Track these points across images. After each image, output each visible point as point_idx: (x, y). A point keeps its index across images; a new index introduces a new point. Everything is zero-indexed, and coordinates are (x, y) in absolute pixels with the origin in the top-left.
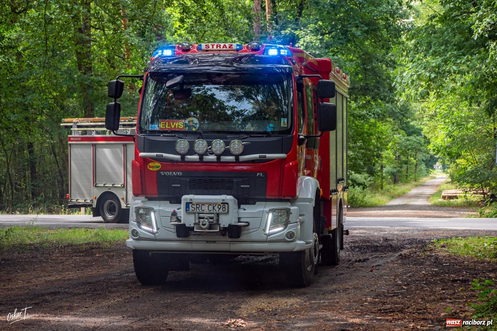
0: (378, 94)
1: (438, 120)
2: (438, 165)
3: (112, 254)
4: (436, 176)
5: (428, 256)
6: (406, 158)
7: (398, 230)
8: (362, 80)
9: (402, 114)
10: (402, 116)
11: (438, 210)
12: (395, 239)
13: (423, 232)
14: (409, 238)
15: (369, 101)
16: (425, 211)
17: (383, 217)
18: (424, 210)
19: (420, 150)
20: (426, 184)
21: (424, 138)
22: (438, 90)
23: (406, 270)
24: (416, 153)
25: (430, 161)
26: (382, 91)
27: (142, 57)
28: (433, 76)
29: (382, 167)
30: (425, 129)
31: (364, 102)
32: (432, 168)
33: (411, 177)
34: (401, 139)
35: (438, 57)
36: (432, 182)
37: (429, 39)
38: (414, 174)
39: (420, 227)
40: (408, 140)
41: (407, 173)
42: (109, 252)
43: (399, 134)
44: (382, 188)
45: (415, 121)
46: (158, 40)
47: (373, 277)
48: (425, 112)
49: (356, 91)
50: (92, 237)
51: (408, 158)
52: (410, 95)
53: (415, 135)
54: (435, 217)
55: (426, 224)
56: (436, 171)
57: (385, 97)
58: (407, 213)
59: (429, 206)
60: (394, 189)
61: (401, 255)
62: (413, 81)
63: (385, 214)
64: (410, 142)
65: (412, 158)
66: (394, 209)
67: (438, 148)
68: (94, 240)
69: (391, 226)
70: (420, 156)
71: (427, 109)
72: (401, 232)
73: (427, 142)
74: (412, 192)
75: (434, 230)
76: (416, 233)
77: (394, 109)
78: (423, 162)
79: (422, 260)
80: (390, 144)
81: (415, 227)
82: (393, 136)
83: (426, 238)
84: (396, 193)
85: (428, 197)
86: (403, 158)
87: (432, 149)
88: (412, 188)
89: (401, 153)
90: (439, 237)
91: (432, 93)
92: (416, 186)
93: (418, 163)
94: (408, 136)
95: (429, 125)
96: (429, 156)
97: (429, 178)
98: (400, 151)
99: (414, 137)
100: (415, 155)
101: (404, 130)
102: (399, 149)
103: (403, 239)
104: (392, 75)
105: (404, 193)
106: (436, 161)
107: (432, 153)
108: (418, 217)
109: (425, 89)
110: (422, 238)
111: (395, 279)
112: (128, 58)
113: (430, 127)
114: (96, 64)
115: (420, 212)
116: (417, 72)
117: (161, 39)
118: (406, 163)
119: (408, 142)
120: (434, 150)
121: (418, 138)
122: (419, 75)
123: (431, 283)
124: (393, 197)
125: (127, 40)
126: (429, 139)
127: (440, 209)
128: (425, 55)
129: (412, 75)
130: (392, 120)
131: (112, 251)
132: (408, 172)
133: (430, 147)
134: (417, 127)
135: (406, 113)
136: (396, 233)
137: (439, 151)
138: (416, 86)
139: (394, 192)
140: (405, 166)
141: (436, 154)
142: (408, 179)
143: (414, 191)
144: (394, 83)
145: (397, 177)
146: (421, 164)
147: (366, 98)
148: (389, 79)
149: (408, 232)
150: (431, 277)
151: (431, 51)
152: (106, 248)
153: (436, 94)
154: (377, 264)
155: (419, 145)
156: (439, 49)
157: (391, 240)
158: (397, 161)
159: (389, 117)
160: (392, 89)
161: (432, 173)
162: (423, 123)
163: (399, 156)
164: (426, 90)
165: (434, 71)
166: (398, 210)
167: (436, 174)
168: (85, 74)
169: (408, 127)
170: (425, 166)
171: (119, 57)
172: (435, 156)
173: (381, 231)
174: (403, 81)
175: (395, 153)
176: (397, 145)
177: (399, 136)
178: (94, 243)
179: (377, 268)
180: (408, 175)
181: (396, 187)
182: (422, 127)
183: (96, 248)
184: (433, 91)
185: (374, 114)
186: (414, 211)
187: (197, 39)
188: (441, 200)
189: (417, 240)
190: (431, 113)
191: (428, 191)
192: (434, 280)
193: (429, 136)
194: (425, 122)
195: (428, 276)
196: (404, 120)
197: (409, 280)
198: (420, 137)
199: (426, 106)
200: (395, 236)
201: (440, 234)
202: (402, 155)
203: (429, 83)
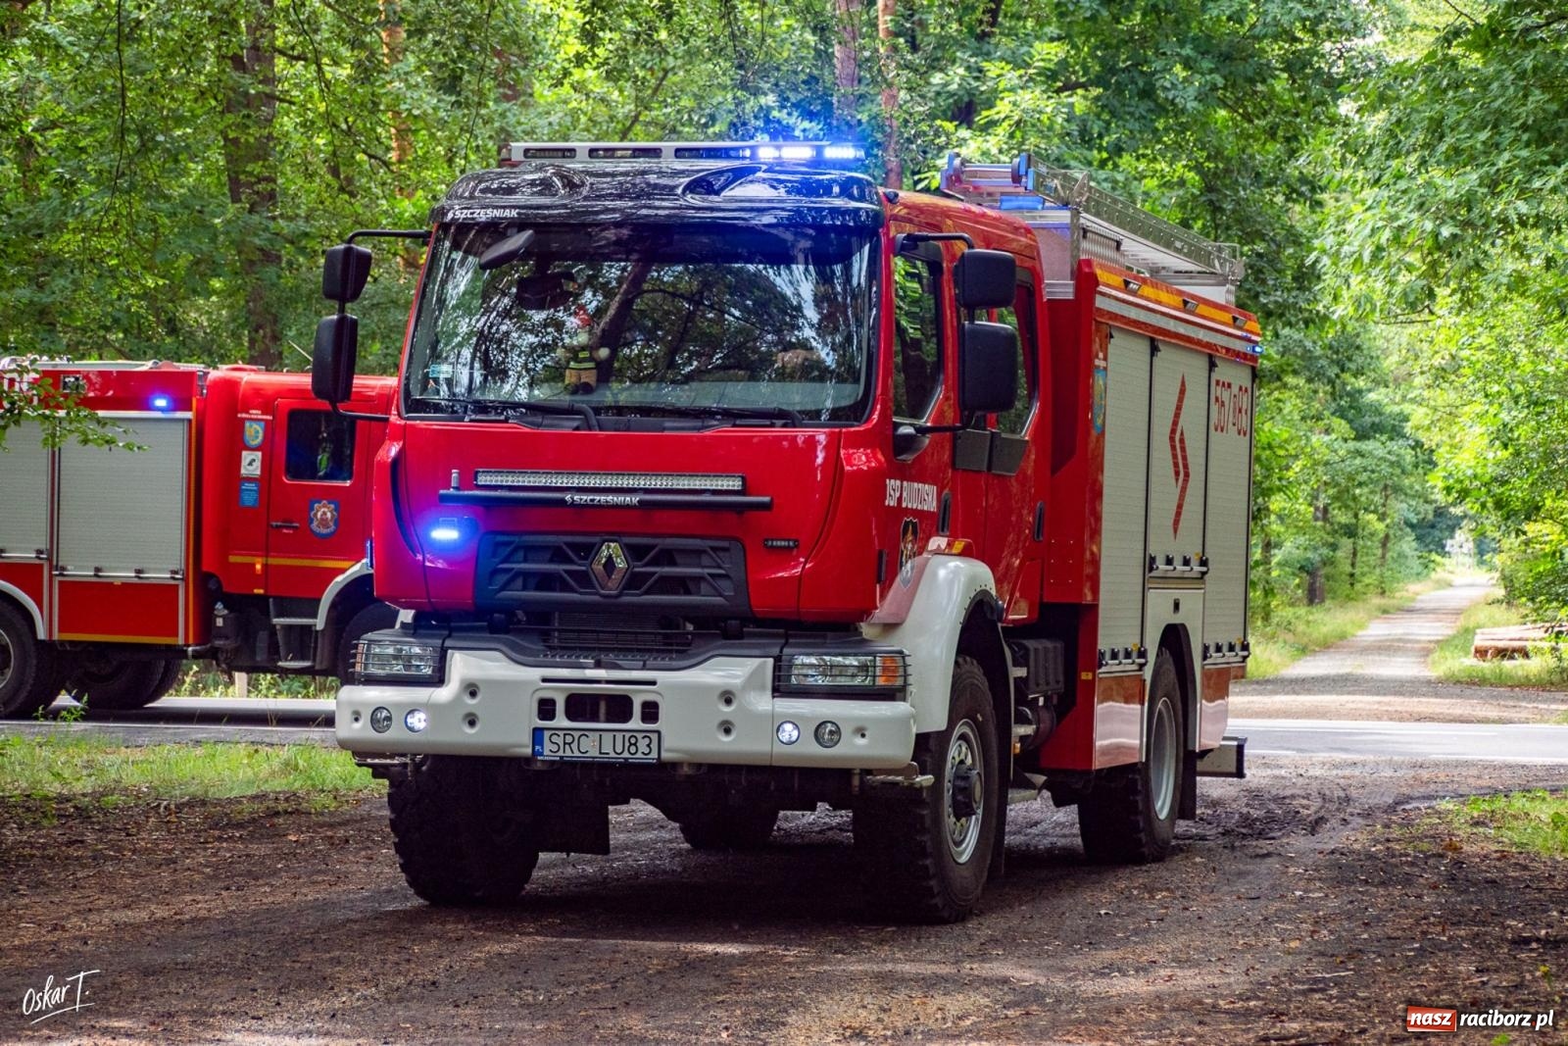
0: (1257, 297)
1: (1463, 386)
2: (1461, 541)
3: (341, 833)
4: (1452, 577)
6: (1350, 514)
7: (1324, 764)
9: (1338, 363)
10: (1336, 370)
11: (1459, 696)
12: (1314, 794)
13: (1412, 773)
16: (1415, 699)
17: (1270, 717)
18: (1413, 694)
19: (1398, 490)
20: (1418, 605)
21: (1413, 448)
22: (1465, 283)
23: (1352, 902)
24: (1387, 497)
25: (1433, 526)
26: (1271, 282)
27: (450, 161)
28: (1446, 232)
29: (1268, 546)
30: (1419, 415)
32: (1441, 548)
33: (1367, 581)
34: (1335, 451)
35: (1469, 168)
36: (1441, 600)
37: (1437, 107)
38: (1378, 571)
39: (1400, 754)
40: (1360, 454)
41: (1353, 565)
42: (331, 826)
43: (1327, 432)
44: (1266, 618)
45: (1383, 390)
46: (507, 98)
47: (1240, 925)
48: (1417, 357)
50: (273, 774)
51: (1356, 516)
52: (1369, 299)
53: (1384, 438)
54: (1451, 721)
55: (1418, 743)
56: (1453, 560)
57: (1282, 306)
58: (1353, 706)
59: (1429, 682)
60: (1308, 622)
62: (1379, 248)
63: (1278, 706)
64: (1365, 462)
65: (1372, 517)
66: (1309, 692)
67: (1461, 482)
68: (279, 784)
69: (1299, 750)
70: (1400, 509)
71: (1425, 346)
72: (1335, 772)
73: (1425, 462)
74: (1369, 632)
75: (1447, 764)
76: (1389, 773)
77: (1311, 346)
78: (1408, 530)
79: (1407, 869)
80: (1297, 466)
81: (1383, 752)
82: (1308, 439)
83: (1422, 791)
84: (1315, 635)
85: (1425, 652)
86: (1342, 517)
87: (1441, 485)
88: (1371, 618)
89: (1335, 498)
90: (1464, 790)
91: (1441, 292)
92: (1385, 612)
93: (1391, 532)
94: (1357, 438)
95: (1432, 403)
96: (1430, 508)
97: (1430, 584)
98: (1331, 492)
99: (1378, 444)
100: (1384, 505)
101: (1342, 417)
102: (1326, 483)
103: (1342, 794)
104: (1303, 229)
105: (1343, 637)
106: (1453, 525)
107: (1440, 498)
108: (1391, 719)
109: (1419, 277)
110: (1405, 790)
111: (1314, 932)
112: (400, 161)
113: (1435, 409)
114: (289, 180)
115: (1397, 703)
116: (1394, 217)
117: (515, 97)
118: (1351, 531)
119: (1358, 461)
120: (1448, 490)
121: (1393, 446)
122: (1401, 228)
123: (1438, 947)
124: (1304, 651)
125: (398, 98)
126: (1432, 451)
127: (1468, 692)
128: (1423, 162)
129: (1374, 231)
130: (1302, 382)
131: (345, 823)
132: (1358, 565)
133: (1436, 480)
134: (1388, 410)
135: (1350, 359)
136: (1317, 772)
137: (1464, 494)
138: (1389, 266)
139: (1308, 631)
140: (1346, 543)
142: (1358, 587)
143: (1378, 630)
144: (1314, 254)
145: (1321, 580)
146: (1402, 537)
148: (1297, 243)
149: (1357, 772)
150: (1439, 929)
151: (1443, 147)
152: (322, 814)
153: (1457, 295)
155: (1398, 471)
156: (1470, 142)
158: (1319, 523)
159: (1295, 372)
160: (1306, 277)
161: (1438, 569)
162: (1410, 396)
163: (1325, 510)
164: (1425, 282)
165: (1453, 218)
166: (1322, 693)
167: (1452, 573)
168: (251, 211)
169: (1359, 410)
170: (1414, 544)
171: (371, 156)
172: (1452, 510)
173: (1266, 765)
174: (1345, 248)
175: (1317, 498)
176: (1320, 469)
177: (1326, 438)
178: (281, 797)
180: (1357, 571)
181: (1318, 614)
182: (1407, 408)
183: (286, 812)
184: (1447, 285)
186: (1376, 698)
187: (637, 98)
188: (1470, 662)
190: (1437, 361)
191: (1426, 630)
192: (1450, 938)
193: (1430, 439)
194: (1416, 392)
195: (1428, 924)
196: (1344, 384)
197: (1365, 936)
198: (1400, 442)
199: (1422, 336)
200: (1315, 785)
201: (1470, 781)
202: (1337, 505)
203: (1436, 256)
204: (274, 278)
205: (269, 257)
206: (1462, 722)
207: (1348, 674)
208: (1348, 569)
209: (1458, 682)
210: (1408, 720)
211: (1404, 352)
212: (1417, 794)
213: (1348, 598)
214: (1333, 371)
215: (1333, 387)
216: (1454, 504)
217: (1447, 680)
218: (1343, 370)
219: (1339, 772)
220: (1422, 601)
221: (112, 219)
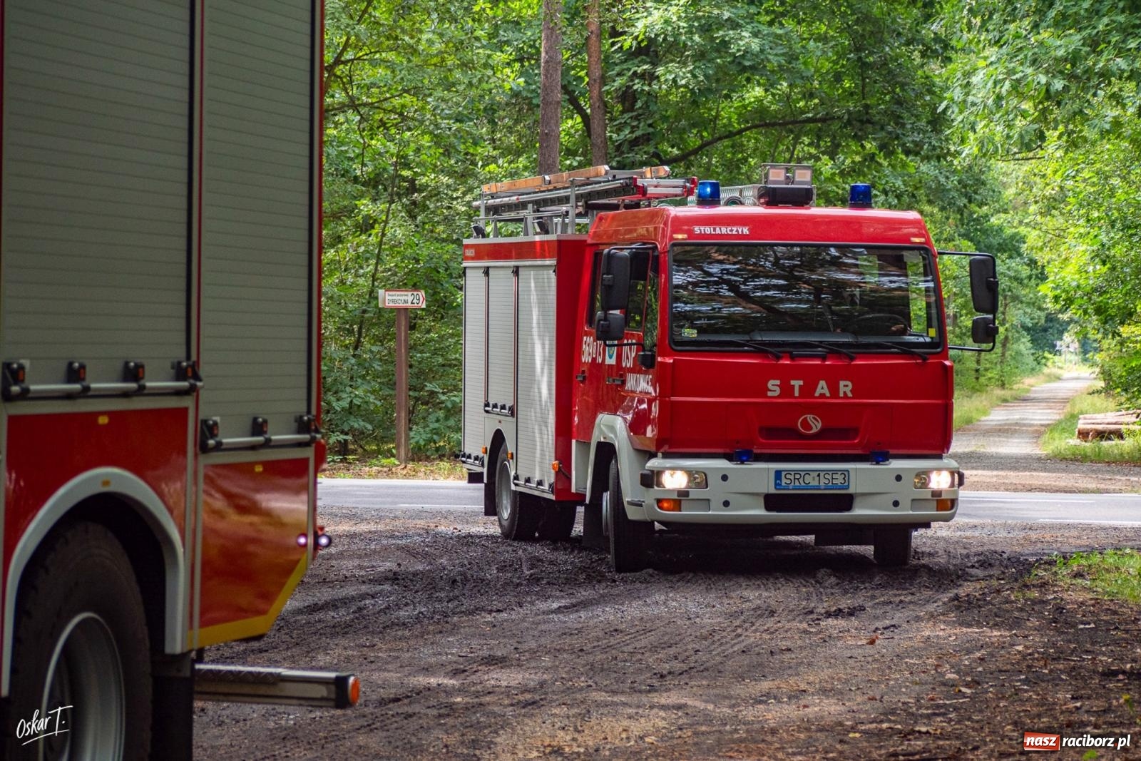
0: (897, 138)
1: (1070, 212)
2: (1069, 341)
4: (1060, 372)
5: (1034, 602)
8: (852, 94)
9: (966, 195)
10: (965, 201)
11: (1064, 471)
12: (941, 552)
13: (1022, 534)
14: (980, 549)
15: (872, 157)
16: (1028, 473)
18: (1025, 469)
20: (1033, 395)
21: (1028, 265)
22: (1071, 127)
25: (1045, 330)
26: (909, 126)
28: (1057, 84)
30: (1033, 237)
31: (858, 159)
32: (1053, 349)
33: (989, 375)
35: (1072, 31)
36: (1050, 391)
38: (999, 367)
39: (1013, 518)
41: (978, 362)
45: (1003, 215)
47: (875, 660)
48: (1031, 189)
49: (835, 126)
52: (991, 141)
54: (1057, 491)
55: (1028, 509)
56: (1062, 358)
57: (918, 145)
58: (976, 479)
59: (1039, 459)
61: (957, 598)
62: (1000, 98)
67: (1067, 292)
71: (1037, 179)
72: (959, 533)
73: (1038, 276)
74: (990, 418)
75: (1052, 527)
76: (1003, 534)
77: (943, 180)
78: (1025, 333)
79: (1016, 614)
81: (999, 517)
83: (1031, 549)
85: (1038, 433)
87: (1051, 295)
88: (993, 406)
90: (1066, 549)
91: (1052, 135)
92: (1005, 401)
93: (1010, 334)
95: (1044, 227)
96: (1043, 315)
97: (1041, 376)
98: (960, 301)
102: (955, 294)
103: (965, 552)
104: (937, 80)
106: (1062, 329)
107: (1050, 305)
108: (1007, 490)
109: (1032, 122)
110: (1018, 549)
111: (938, 666)
113: (1046, 232)
115: (1013, 476)
116: (1013, 72)
120: (1056, 298)
122: (1018, 81)
123: (1040, 679)
126: (1043, 267)
127: (1072, 467)
128: (1036, 26)
129: (996, 83)
130: (936, 210)
132: (982, 361)
133: (1045, 289)
134: (1008, 231)
135: (976, 192)
137: (1069, 302)
138: (1007, 113)
141: (1062, 311)
142: (982, 380)
143: (998, 416)
144: (945, 103)
146: (1018, 339)
147: (863, 146)
148: (930, 92)
149: (977, 534)
150: (1042, 663)
151: (1052, 13)
153: (1065, 138)
154: (888, 623)
156: (1075, 9)
157: (930, 554)
159: (930, 202)
160: (938, 122)
161: (1049, 364)
162: (1026, 220)
164: (1036, 126)
165: (1061, 72)
167: (1061, 368)
170: (1029, 345)
172: (1061, 316)
174: (971, 98)
179: (888, 634)
180: (981, 368)
182: (1023, 230)
184: (1055, 128)
185: (885, 192)
186: (995, 473)
188: (1074, 442)
189: (1005, 556)
190: (1048, 192)
191: (1037, 415)
192: (1051, 671)
193: (1042, 257)
194: (1031, 218)
195: (1033, 659)
196: (972, 213)
197: (980, 669)
198: (1018, 259)
199: (1036, 171)
200: (942, 544)
201: (1070, 540)
202: (964, 312)
203: (1046, 104)
206: (1066, 492)
207: (972, 452)
208: (975, 366)
209: (1064, 459)
210: (1021, 490)
211: (1020, 184)
212: (1027, 552)
213: (975, 390)
214: (962, 202)
215: (962, 215)
216: (1061, 311)
217: (1055, 456)
218: (970, 202)
219: (962, 533)
220: (1035, 392)
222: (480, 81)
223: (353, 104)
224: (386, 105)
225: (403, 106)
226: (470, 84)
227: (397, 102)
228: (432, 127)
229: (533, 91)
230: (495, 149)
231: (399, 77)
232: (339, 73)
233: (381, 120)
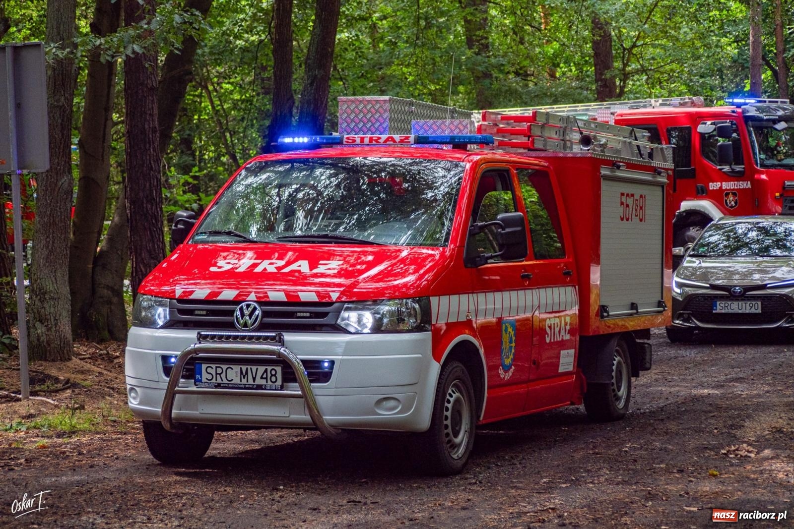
204: (489, 85)
205: (487, 75)
221: (415, 59)
222: (714, 55)
223: (643, 70)
224: (662, 70)
225: (672, 70)
226: (708, 57)
227: (668, 67)
228: (688, 81)
229: (745, 59)
230: (723, 92)
231: (668, 54)
232: (635, 52)
233: (659, 78)
